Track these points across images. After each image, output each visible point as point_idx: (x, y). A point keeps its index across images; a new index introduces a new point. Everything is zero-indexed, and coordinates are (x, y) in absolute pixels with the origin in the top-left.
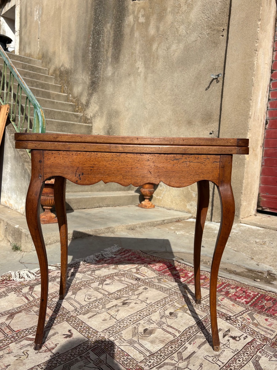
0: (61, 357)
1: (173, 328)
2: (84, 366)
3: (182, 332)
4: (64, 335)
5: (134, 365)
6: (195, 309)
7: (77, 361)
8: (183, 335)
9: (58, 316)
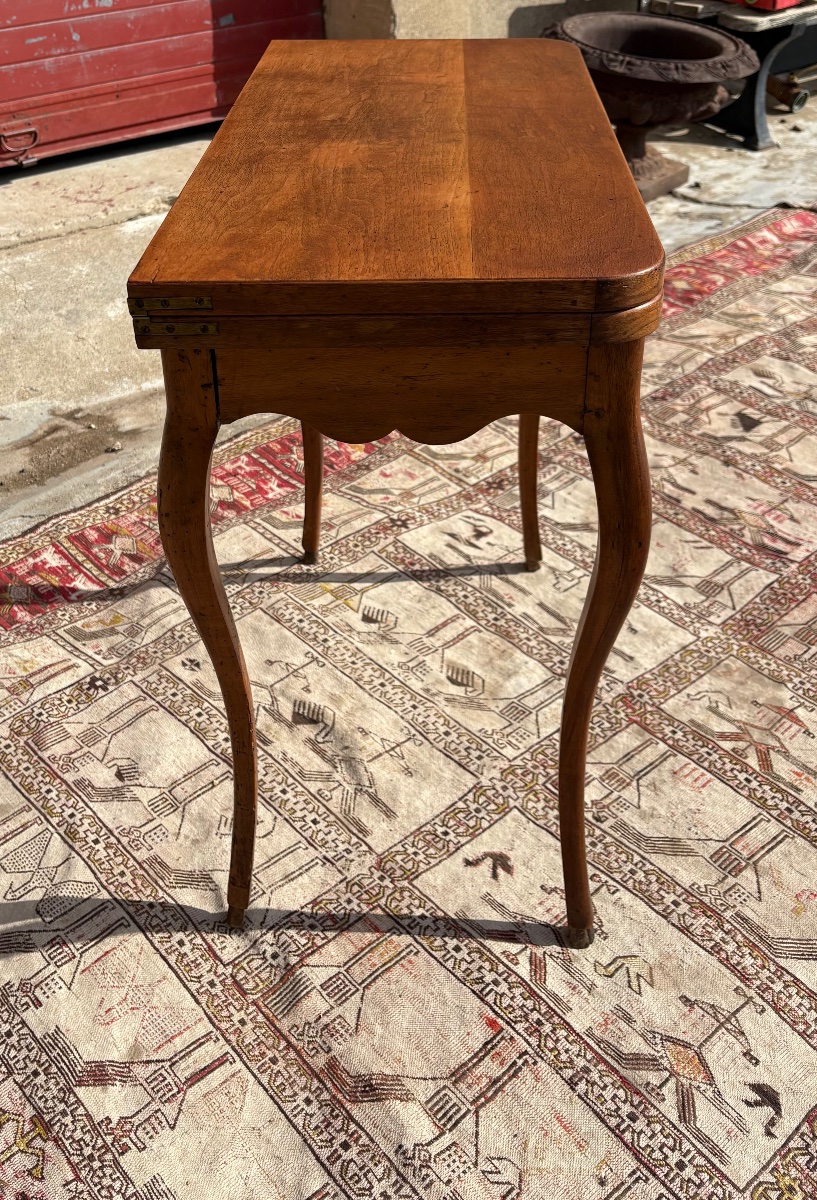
0: (615, 865)
1: (444, 624)
2: (639, 807)
3: (457, 612)
4: (495, 876)
5: (612, 710)
6: (343, 571)
7: (622, 826)
8: (473, 615)
9: (379, 911)
